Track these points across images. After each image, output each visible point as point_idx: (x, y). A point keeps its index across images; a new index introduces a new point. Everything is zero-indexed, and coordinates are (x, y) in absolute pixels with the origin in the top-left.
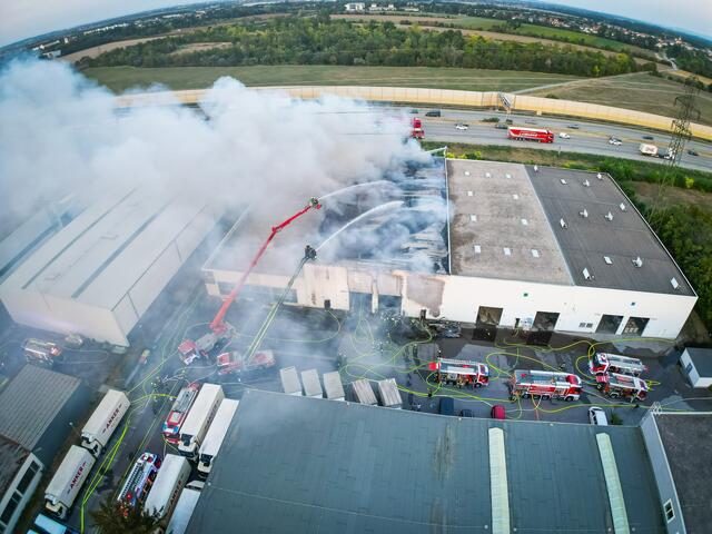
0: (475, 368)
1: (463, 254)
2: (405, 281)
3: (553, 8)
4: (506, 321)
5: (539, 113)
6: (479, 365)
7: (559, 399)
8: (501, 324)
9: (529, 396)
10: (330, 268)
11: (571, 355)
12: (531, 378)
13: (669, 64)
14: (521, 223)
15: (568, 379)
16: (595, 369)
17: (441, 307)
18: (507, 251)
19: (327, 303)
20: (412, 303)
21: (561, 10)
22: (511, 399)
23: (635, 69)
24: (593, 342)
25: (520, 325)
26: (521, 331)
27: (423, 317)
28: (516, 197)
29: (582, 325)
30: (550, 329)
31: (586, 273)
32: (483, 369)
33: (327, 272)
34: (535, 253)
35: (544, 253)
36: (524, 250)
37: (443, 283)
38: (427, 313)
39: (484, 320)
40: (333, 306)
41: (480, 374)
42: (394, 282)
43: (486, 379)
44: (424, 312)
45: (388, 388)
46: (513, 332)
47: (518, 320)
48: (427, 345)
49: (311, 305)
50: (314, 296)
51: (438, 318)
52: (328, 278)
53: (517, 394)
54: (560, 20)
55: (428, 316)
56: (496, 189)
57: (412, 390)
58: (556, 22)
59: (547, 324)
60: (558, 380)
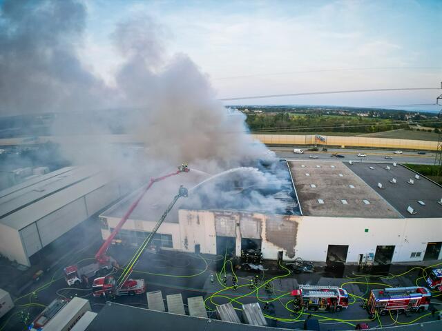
0: (335, 291)
1: (310, 204)
2: (264, 224)
3: (340, 108)
4: (352, 258)
5: (343, 147)
6: (338, 289)
7: (413, 311)
8: (347, 261)
9: (387, 313)
10: (201, 213)
11: (410, 278)
12: (387, 295)
13: (416, 125)
14: (350, 188)
15: (418, 291)
16: (433, 284)
17: (296, 248)
18: (345, 202)
19: (197, 247)
20: (271, 244)
21: (344, 108)
22: (371, 318)
23: (395, 128)
24: (424, 267)
25: (364, 260)
26: (366, 267)
27: (280, 259)
28: (341, 175)
29: (413, 255)
30: (388, 262)
31: (411, 210)
32: (342, 293)
33: (198, 217)
34: (367, 202)
35: (374, 202)
36: (357, 201)
37: (296, 224)
38: (284, 254)
39: (332, 259)
40: (202, 251)
41: (341, 296)
42: (254, 225)
43: (345, 301)
44: (281, 253)
45: (251, 312)
46: (359, 267)
47: (362, 255)
48: (286, 280)
49: (184, 250)
50: (186, 240)
51: (293, 259)
52: (198, 223)
53: (376, 312)
54: (345, 112)
55: (285, 258)
56: (325, 172)
57: (275, 316)
58: (343, 113)
59: (384, 260)
60: (411, 293)
